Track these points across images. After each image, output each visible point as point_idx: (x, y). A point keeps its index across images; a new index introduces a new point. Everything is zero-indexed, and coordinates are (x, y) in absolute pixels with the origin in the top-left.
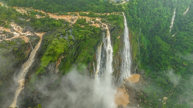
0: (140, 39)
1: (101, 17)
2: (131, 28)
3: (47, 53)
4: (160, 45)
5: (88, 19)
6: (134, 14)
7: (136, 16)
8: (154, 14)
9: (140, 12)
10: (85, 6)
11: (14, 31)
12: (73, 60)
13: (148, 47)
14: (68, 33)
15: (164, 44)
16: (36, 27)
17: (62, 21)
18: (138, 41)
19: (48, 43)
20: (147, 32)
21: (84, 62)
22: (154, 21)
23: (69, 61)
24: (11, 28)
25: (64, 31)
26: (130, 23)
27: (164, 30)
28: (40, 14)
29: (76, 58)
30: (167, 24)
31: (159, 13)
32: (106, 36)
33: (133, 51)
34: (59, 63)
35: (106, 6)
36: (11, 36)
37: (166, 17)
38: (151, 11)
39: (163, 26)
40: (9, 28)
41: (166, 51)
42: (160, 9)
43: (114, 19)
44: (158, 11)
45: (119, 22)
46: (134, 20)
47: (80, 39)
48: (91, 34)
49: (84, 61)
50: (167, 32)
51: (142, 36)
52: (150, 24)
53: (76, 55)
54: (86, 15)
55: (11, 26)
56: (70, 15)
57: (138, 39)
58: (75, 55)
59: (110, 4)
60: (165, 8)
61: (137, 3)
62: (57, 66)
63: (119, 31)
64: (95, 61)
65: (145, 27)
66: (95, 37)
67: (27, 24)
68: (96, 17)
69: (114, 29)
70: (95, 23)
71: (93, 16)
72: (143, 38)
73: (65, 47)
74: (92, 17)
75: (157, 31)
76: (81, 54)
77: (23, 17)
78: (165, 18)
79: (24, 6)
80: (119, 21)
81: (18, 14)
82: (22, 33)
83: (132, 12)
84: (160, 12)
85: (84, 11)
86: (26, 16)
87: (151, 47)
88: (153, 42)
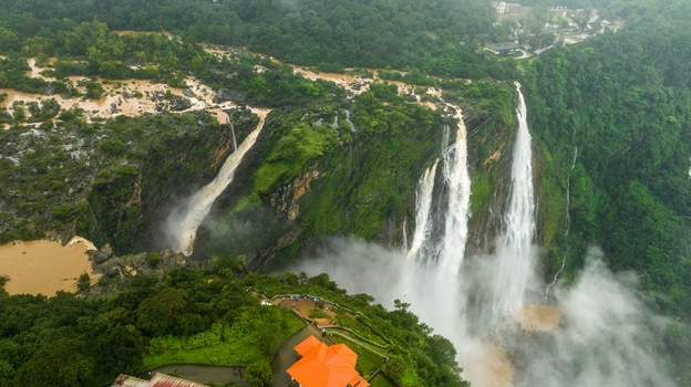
0: (572, 182)
1: (444, 87)
2: (542, 139)
3: (273, 156)
4: (645, 213)
5: (402, 89)
6: (557, 94)
7: (561, 100)
8: (627, 105)
9: (578, 91)
10: (398, 54)
11: (193, 95)
12: (342, 194)
13: (601, 216)
14: (340, 113)
15: (660, 210)
16: (253, 93)
17: (330, 86)
18: (564, 190)
19: (281, 132)
20: (600, 165)
21: (374, 208)
22: (626, 128)
23: (332, 192)
24: (185, 87)
25: (329, 108)
26: (538, 121)
27: (664, 166)
28: (266, 64)
29: (352, 191)
30: (678, 145)
31: (646, 102)
32: (453, 141)
33: (544, 220)
34: (303, 189)
35: (464, 61)
36: (184, 105)
37: (673, 119)
38: (619, 95)
39: (662, 153)
40: (181, 87)
41: (667, 236)
42: (651, 91)
43: (485, 95)
44: (645, 97)
45: (500, 104)
46: (552, 115)
47: (372, 130)
48: (407, 123)
49: (376, 204)
50: (676, 175)
51: (579, 175)
52: (611, 136)
53: (355, 180)
54: (398, 78)
55: (185, 83)
56: (352, 74)
57: (565, 182)
58: (351, 178)
59: (478, 55)
60: (670, 90)
61: (566, 63)
62: (296, 197)
63: (499, 131)
64: (411, 216)
65: (591, 146)
66: (419, 138)
67: (227, 83)
68: (431, 84)
69: (482, 120)
70: (423, 100)
71: (419, 80)
72: (585, 182)
73: (328, 143)
74: (418, 84)
75: (639, 165)
76: (369, 181)
77: (218, 68)
78: (669, 122)
79: (223, 42)
80: (502, 101)
81: (208, 59)
82: (214, 102)
83: (549, 88)
84: (651, 100)
85: (394, 68)
86: (229, 65)
87: (611, 216)
88: (619, 200)
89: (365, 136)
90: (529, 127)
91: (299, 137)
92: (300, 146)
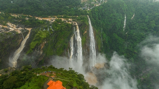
1: (72, 18)
2: (95, 27)
3: (34, 39)
4: (117, 40)
5: (63, 20)
6: (96, 17)
7: (97, 18)
8: (110, 18)
9: (100, 16)
10: (61, 12)
11: (10, 27)
12: (53, 46)
13: (109, 42)
14: (49, 27)
15: (120, 39)
16: (26, 25)
17: (46, 21)
19: (35, 33)
20: (107, 31)
21: (61, 48)
22: (111, 23)
23: (50, 46)
24: (7, 25)
25: (46, 26)
26: (93, 23)
27: (119, 30)
28: (28, 17)
29: (55, 45)
30: (121, 25)
31: (114, 17)
32: (76, 30)
33: (98, 44)
34: (43, 46)
35: (76, 12)
36: (8, 30)
37: (119, 20)
38: (109, 16)
39: (118, 27)
40: (6, 25)
41: (122, 44)
42: (114, 14)
43: (81, 19)
44: (113, 16)
45: (85, 21)
46: (96, 22)
48: (65, 27)
49: (61, 47)
50: (122, 31)
51: (103, 34)
52: (108, 25)
53: (55, 42)
54: (61, 17)
55: (7, 24)
56: (50, 17)
57: (101, 36)
58: (54, 42)
59: (78, 10)
60: (118, 14)
61: (97, 10)
62: (41, 48)
63: (85, 27)
64: (69, 48)
65: (105, 27)
66: (68, 30)
67: (19, 23)
68: (69, 18)
69: (82, 25)
70: (68, 22)
71: (66, 17)
73: (47, 34)
74: (66, 18)
75: (114, 30)
76: (58, 42)
77: (16, 19)
78: (119, 21)
79: (16, 13)
80: (85, 20)
81: (13, 18)
82: (16, 28)
83: (95, 16)
84: (115, 16)
85: (60, 15)
86: (19, 18)
87: (111, 42)
88: (112, 38)
89: (56, 32)
90: (92, 25)
91: (40, 34)
92: (41, 36)
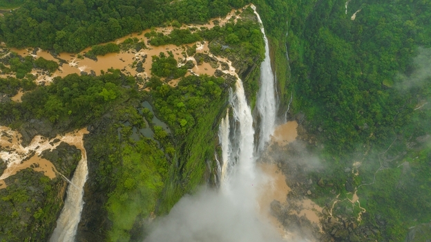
0: (288, 45)
1: (207, 37)
13: (307, 60)
15: (339, 43)
16: (56, 120)
18: (285, 53)
20: (302, 26)
27: (334, 9)
29: (182, 170)
43: (242, 39)
45: (257, 47)
50: (341, 13)
51: (292, 39)
53: (181, 164)
54: (167, 41)
57: (285, 48)
58: (179, 165)
65: (295, 15)
67: (21, 112)
68: (196, 39)
69: (250, 68)
70: (199, 62)
72: (295, 41)
74: (186, 43)
75: (322, 16)
76: (191, 157)
82: (24, 146)
85: (157, 25)
87: (312, 57)
88: (315, 45)
